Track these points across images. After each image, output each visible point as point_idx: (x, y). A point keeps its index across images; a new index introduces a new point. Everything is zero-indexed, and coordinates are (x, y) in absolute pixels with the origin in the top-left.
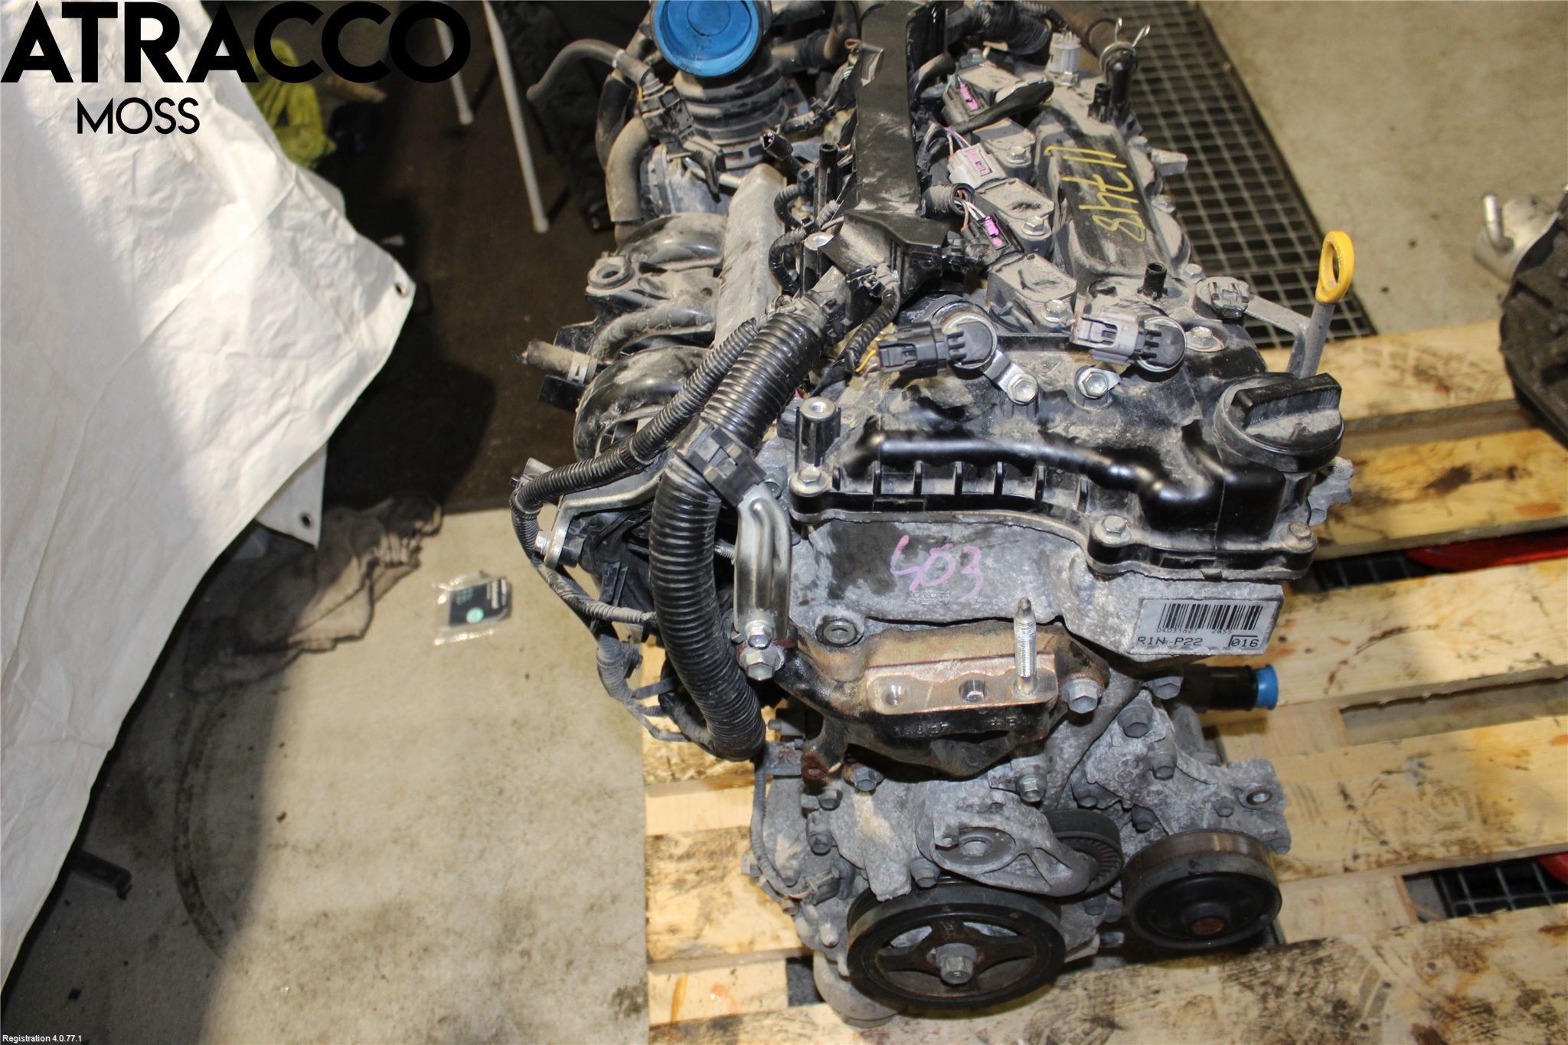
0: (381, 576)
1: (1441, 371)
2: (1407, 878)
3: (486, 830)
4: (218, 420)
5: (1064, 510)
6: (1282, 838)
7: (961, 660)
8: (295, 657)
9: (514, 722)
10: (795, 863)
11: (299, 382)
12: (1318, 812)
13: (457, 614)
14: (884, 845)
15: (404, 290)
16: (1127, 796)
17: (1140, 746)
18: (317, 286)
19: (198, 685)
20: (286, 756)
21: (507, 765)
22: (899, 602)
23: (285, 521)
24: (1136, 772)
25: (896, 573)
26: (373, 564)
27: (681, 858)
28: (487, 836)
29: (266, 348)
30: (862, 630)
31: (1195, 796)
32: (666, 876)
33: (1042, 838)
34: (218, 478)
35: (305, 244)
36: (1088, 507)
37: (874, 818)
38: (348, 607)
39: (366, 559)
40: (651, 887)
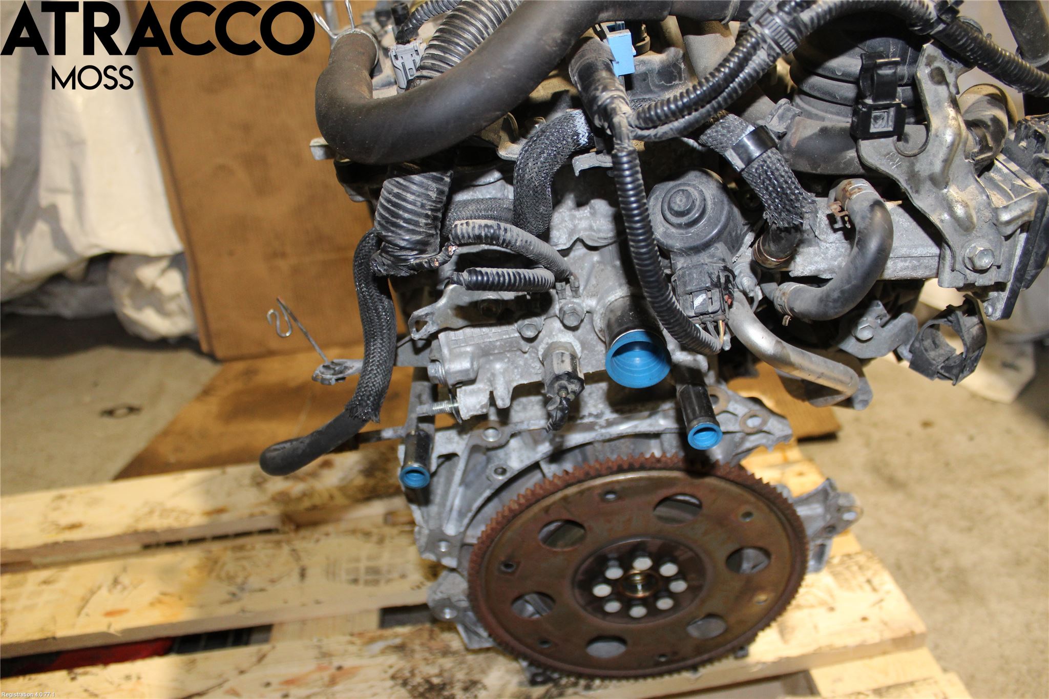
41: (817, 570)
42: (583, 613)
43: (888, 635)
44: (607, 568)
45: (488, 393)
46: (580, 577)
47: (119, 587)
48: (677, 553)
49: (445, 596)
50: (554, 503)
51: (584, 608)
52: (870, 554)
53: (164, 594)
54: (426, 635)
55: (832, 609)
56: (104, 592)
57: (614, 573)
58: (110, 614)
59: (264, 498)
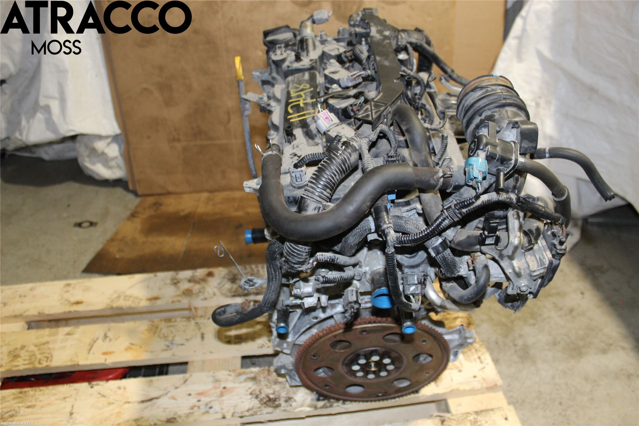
41: (454, 361)
42: (346, 375)
43: (485, 385)
44: (359, 359)
45: (317, 298)
46: (346, 361)
47: (108, 339)
48: (391, 354)
49: (282, 364)
50: (339, 334)
51: (347, 373)
52: (481, 343)
53: (132, 344)
54: (266, 373)
55: (460, 371)
56: (100, 341)
57: (362, 361)
58: (105, 354)
59: (179, 293)
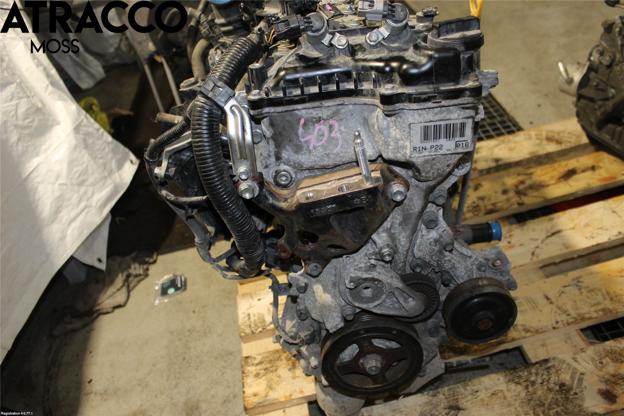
0: (132, 281)
1: (557, 137)
2: (582, 330)
3: (178, 375)
4: (57, 212)
5: (368, 90)
6: (512, 283)
7: (339, 179)
8: (97, 317)
9: (189, 330)
10: (294, 330)
11: (90, 196)
12: (537, 307)
13: (164, 292)
14: (329, 305)
15: (134, 162)
16: (435, 264)
17: (435, 234)
18: (96, 158)
19: (56, 333)
20: (92, 357)
21: (186, 348)
22: (307, 156)
23: (90, 260)
24: (436, 249)
25: (302, 140)
26: (129, 276)
27: (257, 364)
28: (178, 378)
29: (75, 181)
30: (294, 176)
31: (467, 263)
32: (251, 373)
33: (397, 283)
34: (57, 236)
35: (90, 141)
36: (378, 86)
37: (323, 294)
38: (118, 293)
39: (125, 274)
40: (245, 378)
